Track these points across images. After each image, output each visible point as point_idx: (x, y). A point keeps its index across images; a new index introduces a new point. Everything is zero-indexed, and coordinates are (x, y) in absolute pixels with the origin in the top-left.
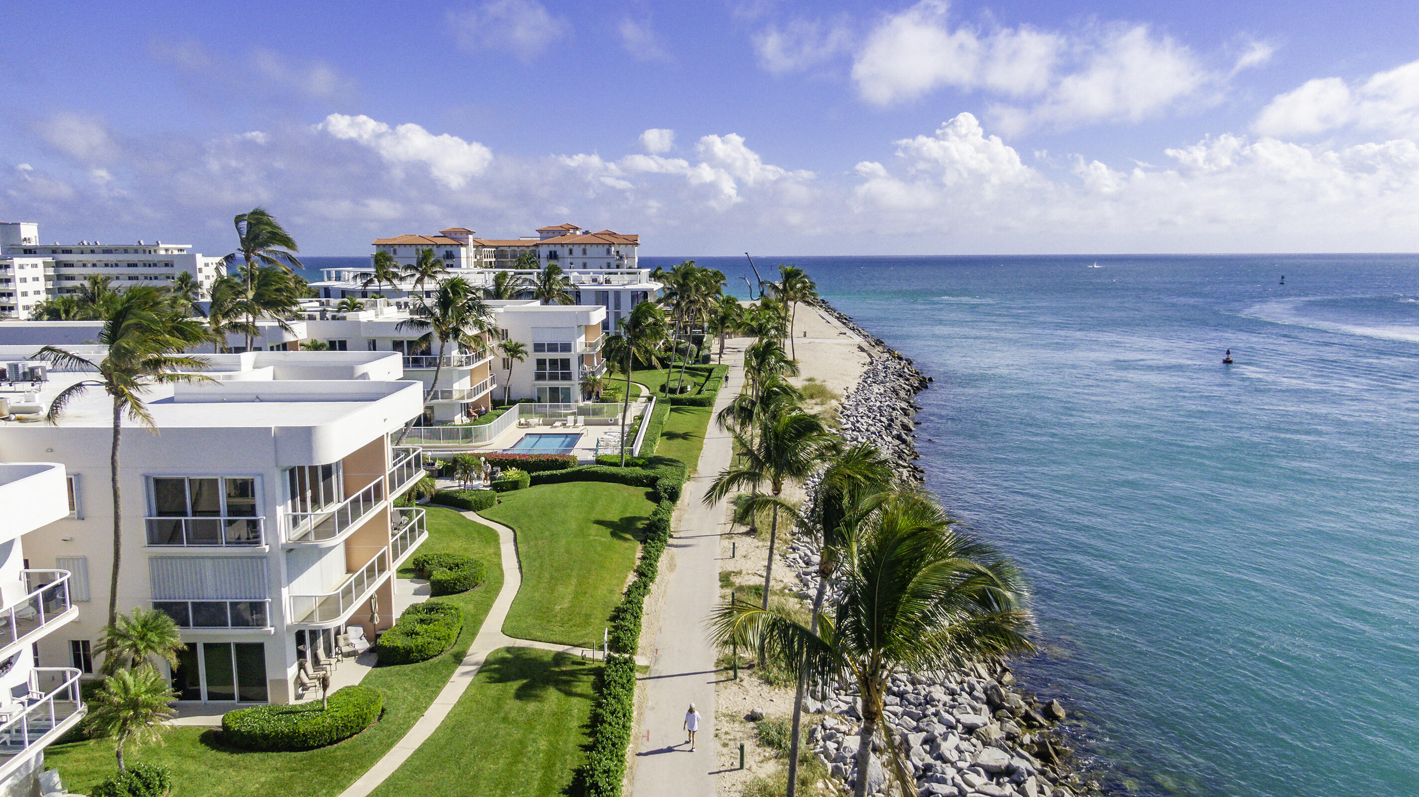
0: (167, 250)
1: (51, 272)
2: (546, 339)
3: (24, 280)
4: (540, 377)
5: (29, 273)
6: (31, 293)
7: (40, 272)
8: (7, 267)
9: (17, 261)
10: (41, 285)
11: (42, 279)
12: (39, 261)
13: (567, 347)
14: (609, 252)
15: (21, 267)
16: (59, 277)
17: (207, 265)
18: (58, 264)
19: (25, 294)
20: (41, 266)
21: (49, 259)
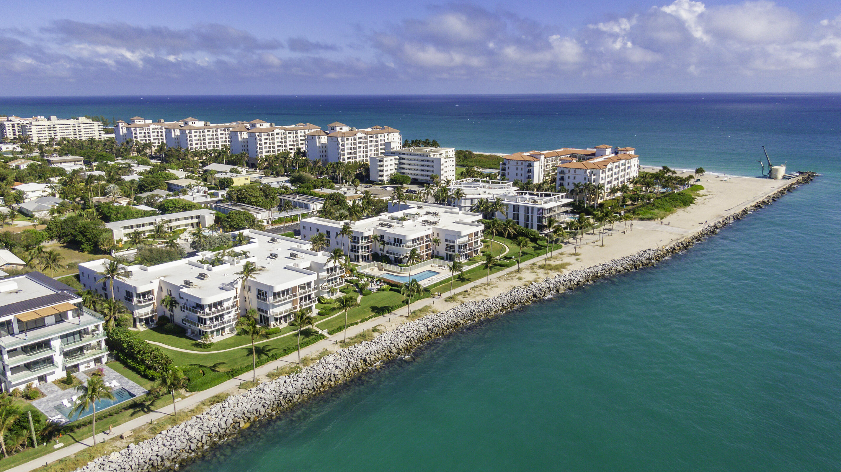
0: (434, 155)
1: (397, 162)
2: (448, 238)
3: (387, 166)
4: (446, 250)
5: (389, 163)
6: (389, 170)
7: (393, 162)
8: (382, 161)
9: (385, 159)
10: (393, 167)
11: (394, 165)
12: (393, 158)
13: (454, 242)
14: (586, 172)
15: (386, 161)
16: (400, 163)
17: (446, 162)
18: (400, 158)
19: (387, 171)
20: (394, 160)
21: (397, 157)
